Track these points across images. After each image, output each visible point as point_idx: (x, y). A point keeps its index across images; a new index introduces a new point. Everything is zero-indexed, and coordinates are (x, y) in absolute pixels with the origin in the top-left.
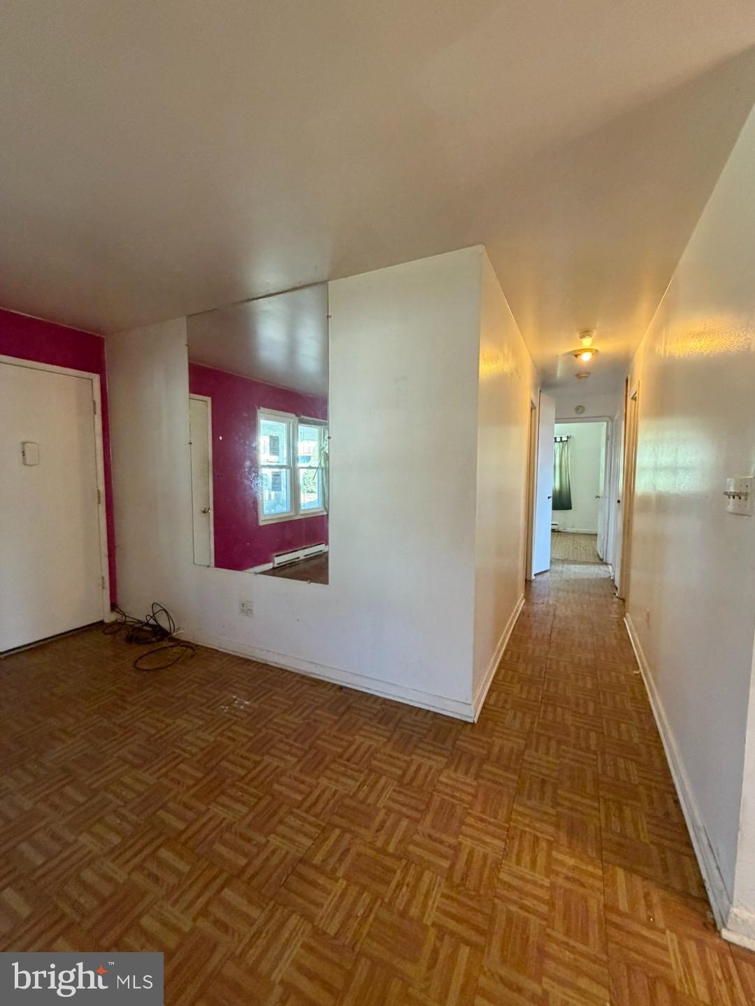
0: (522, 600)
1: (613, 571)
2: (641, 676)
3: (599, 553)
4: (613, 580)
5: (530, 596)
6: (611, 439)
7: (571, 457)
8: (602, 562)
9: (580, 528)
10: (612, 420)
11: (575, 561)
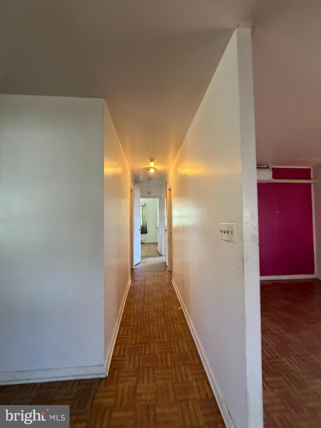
0: (130, 280)
1: (165, 259)
2: (182, 310)
3: (159, 251)
4: (165, 263)
5: (134, 277)
6: (161, 205)
7: (146, 212)
8: (160, 255)
9: (151, 241)
10: (161, 198)
11: (150, 256)
